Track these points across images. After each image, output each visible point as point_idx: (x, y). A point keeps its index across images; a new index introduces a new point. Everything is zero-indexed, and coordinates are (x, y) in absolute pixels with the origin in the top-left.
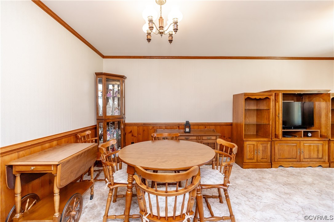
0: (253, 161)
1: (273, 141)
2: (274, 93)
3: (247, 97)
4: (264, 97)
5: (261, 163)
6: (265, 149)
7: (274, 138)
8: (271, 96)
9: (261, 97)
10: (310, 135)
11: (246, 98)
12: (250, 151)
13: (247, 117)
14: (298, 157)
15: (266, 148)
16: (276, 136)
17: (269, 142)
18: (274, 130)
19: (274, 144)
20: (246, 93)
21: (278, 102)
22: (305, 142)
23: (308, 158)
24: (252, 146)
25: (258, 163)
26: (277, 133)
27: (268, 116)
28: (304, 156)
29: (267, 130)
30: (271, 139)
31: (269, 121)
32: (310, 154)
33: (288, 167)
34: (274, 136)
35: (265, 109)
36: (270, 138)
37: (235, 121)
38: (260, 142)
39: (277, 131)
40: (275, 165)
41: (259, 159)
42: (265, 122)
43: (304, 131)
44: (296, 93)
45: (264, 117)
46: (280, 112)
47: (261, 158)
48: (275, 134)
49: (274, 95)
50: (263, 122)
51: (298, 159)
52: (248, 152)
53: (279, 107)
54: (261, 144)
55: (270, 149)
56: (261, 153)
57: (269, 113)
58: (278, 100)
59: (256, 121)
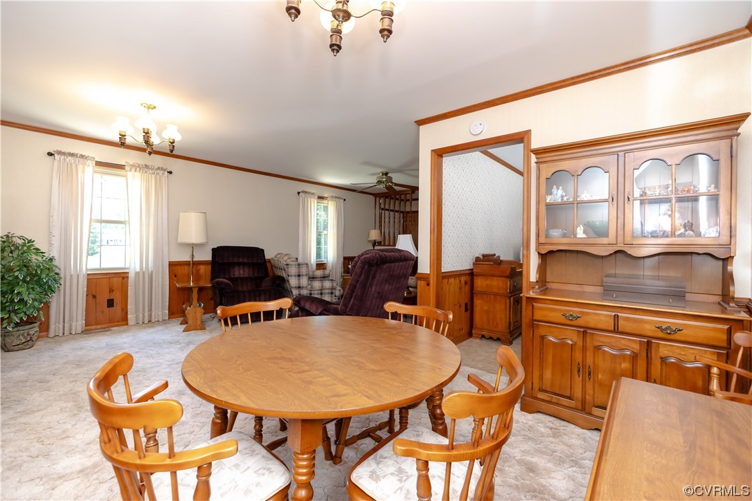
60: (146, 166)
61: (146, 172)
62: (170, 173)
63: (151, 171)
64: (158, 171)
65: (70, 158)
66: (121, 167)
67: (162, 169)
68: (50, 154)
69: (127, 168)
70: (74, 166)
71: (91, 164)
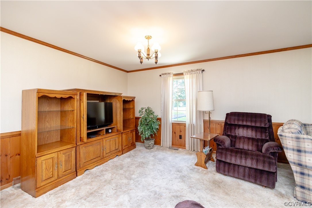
0: (53, 179)
1: (78, 145)
2: (79, 92)
3: (41, 94)
4: (67, 96)
5: (64, 177)
6: (69, 158)
7: (79, 141)
8: (76, 96)
9: (64, 96)
10: (110, 131)
11: (40, 96)
12: (46, 169)
13: (47, 121)
14: (101, 155)
15: (69, 156)
16: (81, 139)
17: (73, 148)
18: (79, 133)
19: (80, 149)
20: (40, 90)
21: (82, 102)
22: (107, 139)
23: (109, 152)
24: (51, 161)
25: (60, 179)
26: (82, 136)
27: (72, 118)
28: (106, 151)
29: (71, 135)
30: (76, 144)
31: (74, 124)
32: (110, 148)
33: (93, 168)
34: (79, 140)
35: (70, 110)
36: (74, 143)
37: (25, 129)
38: (61, 152)
39: (82, 134)
40: (81, 171)
41: (61, 173)
42: (69, 126)
43: (106, 129)
44: (100, 94)
45: (69, 119)
46: (85, 113)
47: (64, 171)
48: (80, 137)
49: (79, 94)
50: (67, 125)
51: (101, 157)
52: (44, 171)
53: (84, 108)
54: (64, 154)
55: (75, 156)
56: (64, 165)
57: (73, 114)
58: (83, 100)
59: (59, 124)
60: (192, 71)
61: (192, 74)
62: (203, 70)
63: (194, 72)
64: (197, 71)
65: (165, 75)
66: (182, 74)
67: (199, 70)
68: (160, 76)
69: (184, 74)
70: (167, 78)
71: (172, 75)
